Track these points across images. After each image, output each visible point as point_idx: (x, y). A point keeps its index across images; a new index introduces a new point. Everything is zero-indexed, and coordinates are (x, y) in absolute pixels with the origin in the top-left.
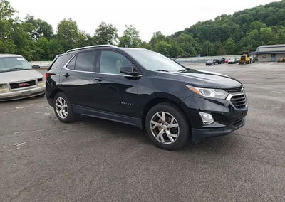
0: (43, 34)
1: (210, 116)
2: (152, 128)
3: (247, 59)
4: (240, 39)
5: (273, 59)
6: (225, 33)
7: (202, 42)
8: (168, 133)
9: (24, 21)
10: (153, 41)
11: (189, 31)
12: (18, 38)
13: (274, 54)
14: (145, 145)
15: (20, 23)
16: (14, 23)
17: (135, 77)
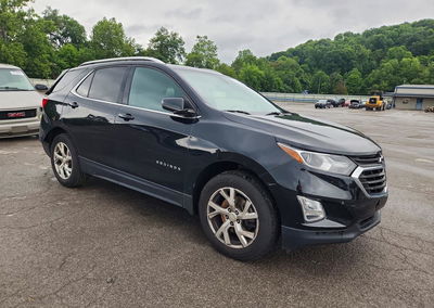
0: (70, 40)
1: (318, 206)
2: (210, 215)
3: (379, 103)
4: (369, 72)
5: (419, 107)
6: (349, 61)
7: (312, 72)
8: (238, 227)
9: (42, 16)
10: (238, 63)
11: (293, 53)
12: (31, 41)
13: (420, 99)
14: (195, 245)
15: (35, 18)
16: (26, 18)
17: (187, 119)
